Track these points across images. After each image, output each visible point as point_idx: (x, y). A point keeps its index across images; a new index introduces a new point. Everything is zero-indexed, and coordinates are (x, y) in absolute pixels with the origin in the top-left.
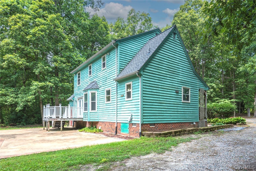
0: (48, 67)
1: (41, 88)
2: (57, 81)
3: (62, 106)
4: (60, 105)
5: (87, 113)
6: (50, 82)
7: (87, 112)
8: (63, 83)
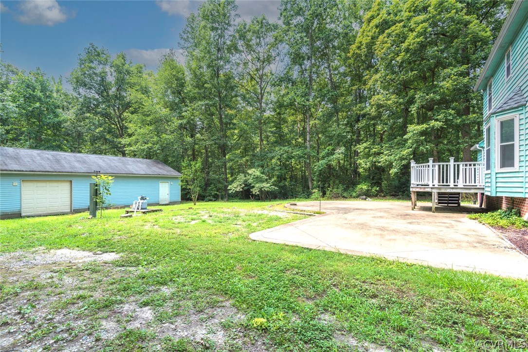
0: (432, 94)
1: (423, 133)
2: (451, 116)
3: (455, 161)
4: (452, 159)
5: (490, 176)
6: (437, 120)
7: (490, 174)
8: (464, 117)
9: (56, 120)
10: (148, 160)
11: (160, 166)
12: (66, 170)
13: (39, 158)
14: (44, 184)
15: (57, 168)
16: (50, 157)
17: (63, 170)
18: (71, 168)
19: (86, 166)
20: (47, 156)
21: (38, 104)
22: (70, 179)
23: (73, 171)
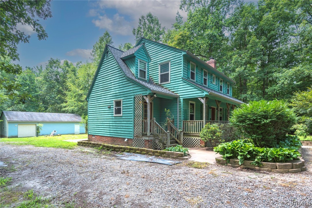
9: (36, 94)
10: (72, 114)
11: (77, 117)
12: (34, 120)
13: (25, 115)
14: (26, 126)
15: (31, 119)
16: (29, 115)
17: (33, 120)
18: (36, 119)
19: (43, 118)
20: (28, 114)
21: (28, 87)
22: (35, 124)
23: (37, 120)
